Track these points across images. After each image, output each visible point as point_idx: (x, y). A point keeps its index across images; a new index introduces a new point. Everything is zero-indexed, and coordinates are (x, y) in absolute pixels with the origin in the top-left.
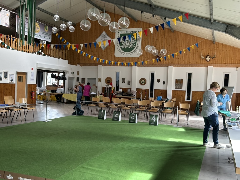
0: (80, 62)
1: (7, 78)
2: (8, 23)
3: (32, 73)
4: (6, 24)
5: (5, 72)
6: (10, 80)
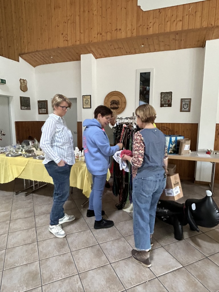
0: (26, 51)
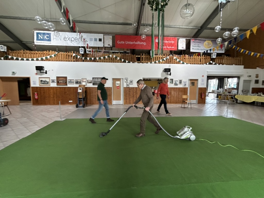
0: (260, 65)
1: (181, 84)
2: (184, 47)
3: (202, 79)
4: (183, 48)
5: (180, 80)
6: (184, 85)
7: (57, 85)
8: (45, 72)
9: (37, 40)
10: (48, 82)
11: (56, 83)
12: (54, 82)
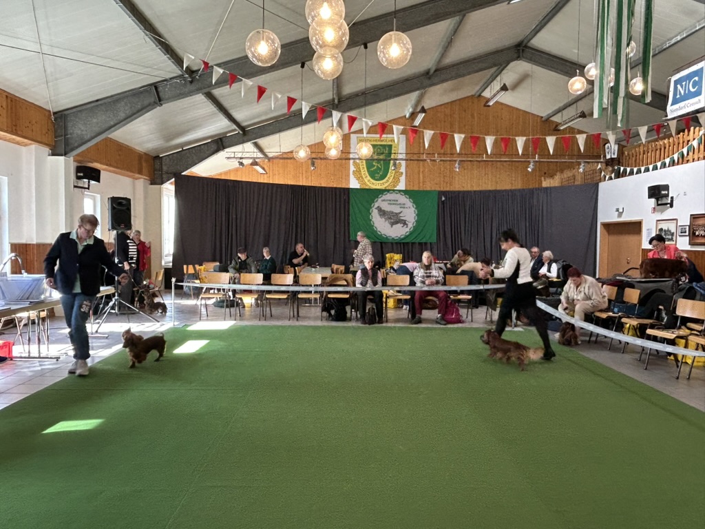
7: (690, 244)
8: (669, 202)
9: (672, 105)
10: (672, 234)
11: (688, 238)
12: (685, 232)
